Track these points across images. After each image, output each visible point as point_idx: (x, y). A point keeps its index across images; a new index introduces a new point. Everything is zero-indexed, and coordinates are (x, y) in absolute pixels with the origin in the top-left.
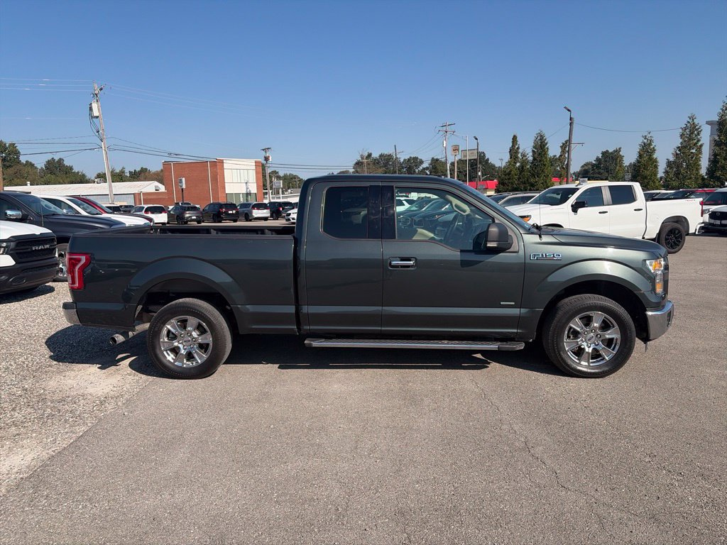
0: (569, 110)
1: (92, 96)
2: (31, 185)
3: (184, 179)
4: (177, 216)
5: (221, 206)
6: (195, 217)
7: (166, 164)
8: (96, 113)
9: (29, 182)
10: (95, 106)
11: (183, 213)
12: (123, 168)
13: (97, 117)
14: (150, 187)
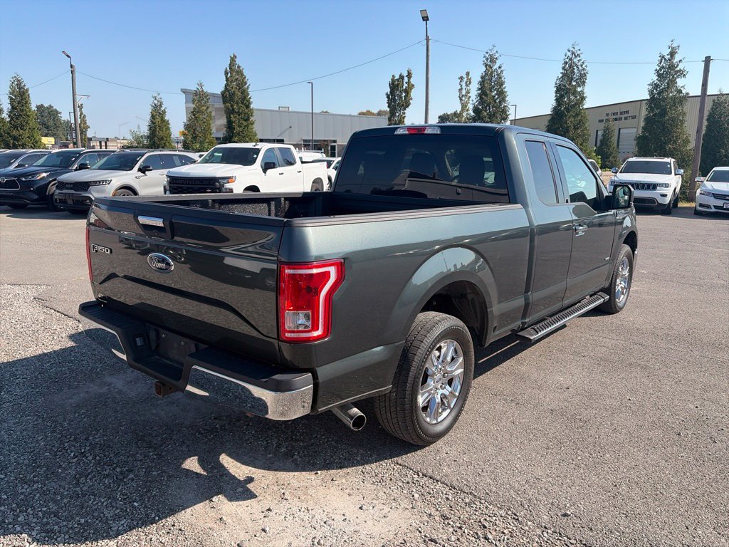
0: (68, 56)
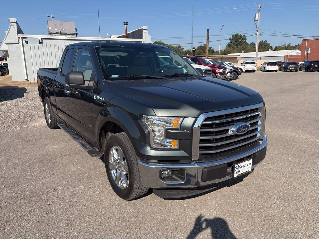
1: (257, 10)
2: (244, 52)
3: (310, 48)
4: (285, 67)
5: (311, 62)
6: (294, 68)
7: (304, 41)
8: (257, 18)
9: (243, 51)
10: (257, 15)
11: (287, 66)
12: (290, 44)
13: (257, 20)
14: (294, 52)
